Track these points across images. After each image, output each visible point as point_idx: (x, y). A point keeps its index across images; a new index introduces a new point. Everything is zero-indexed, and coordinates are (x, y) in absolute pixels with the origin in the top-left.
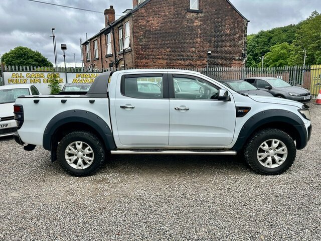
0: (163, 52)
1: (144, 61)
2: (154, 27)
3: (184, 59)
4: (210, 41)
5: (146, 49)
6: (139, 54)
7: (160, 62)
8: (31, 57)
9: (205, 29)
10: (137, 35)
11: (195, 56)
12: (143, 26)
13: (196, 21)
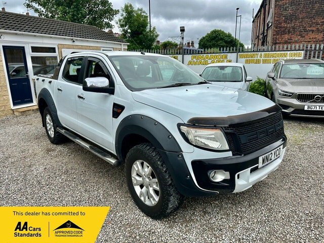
0: (320, 20)
1: (286, 37)
5: (292, 21)
6: (280, 27)
8: (222, 39)
10: (281, 3)
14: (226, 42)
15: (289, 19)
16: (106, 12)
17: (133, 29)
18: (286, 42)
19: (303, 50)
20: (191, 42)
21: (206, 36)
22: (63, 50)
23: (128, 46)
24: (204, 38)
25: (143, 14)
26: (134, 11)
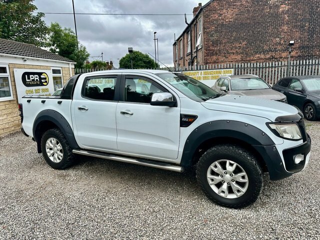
0: (238, 45)
1: (215, 58)
2: (227, 20)
3: (264, 52)
4: (302, 27)
5: (217, 45)
6: (210, 50)
7: (234, 57)
9: (294, 14)
10: (208, 30)
11: (279, 47)
12: (214, 20)
13: (282, 6)
14: (145, 62)
15: (215, 43)
16: (38, 30)
17: (63, 48)
18: (215, 62)
19: (233, 68)
20: (110, 62)
21: (126, 57)
22: (15, 70)
23: (75, 65)
24: (124, 58)
25: (71, 34)
26: (61, 30)
